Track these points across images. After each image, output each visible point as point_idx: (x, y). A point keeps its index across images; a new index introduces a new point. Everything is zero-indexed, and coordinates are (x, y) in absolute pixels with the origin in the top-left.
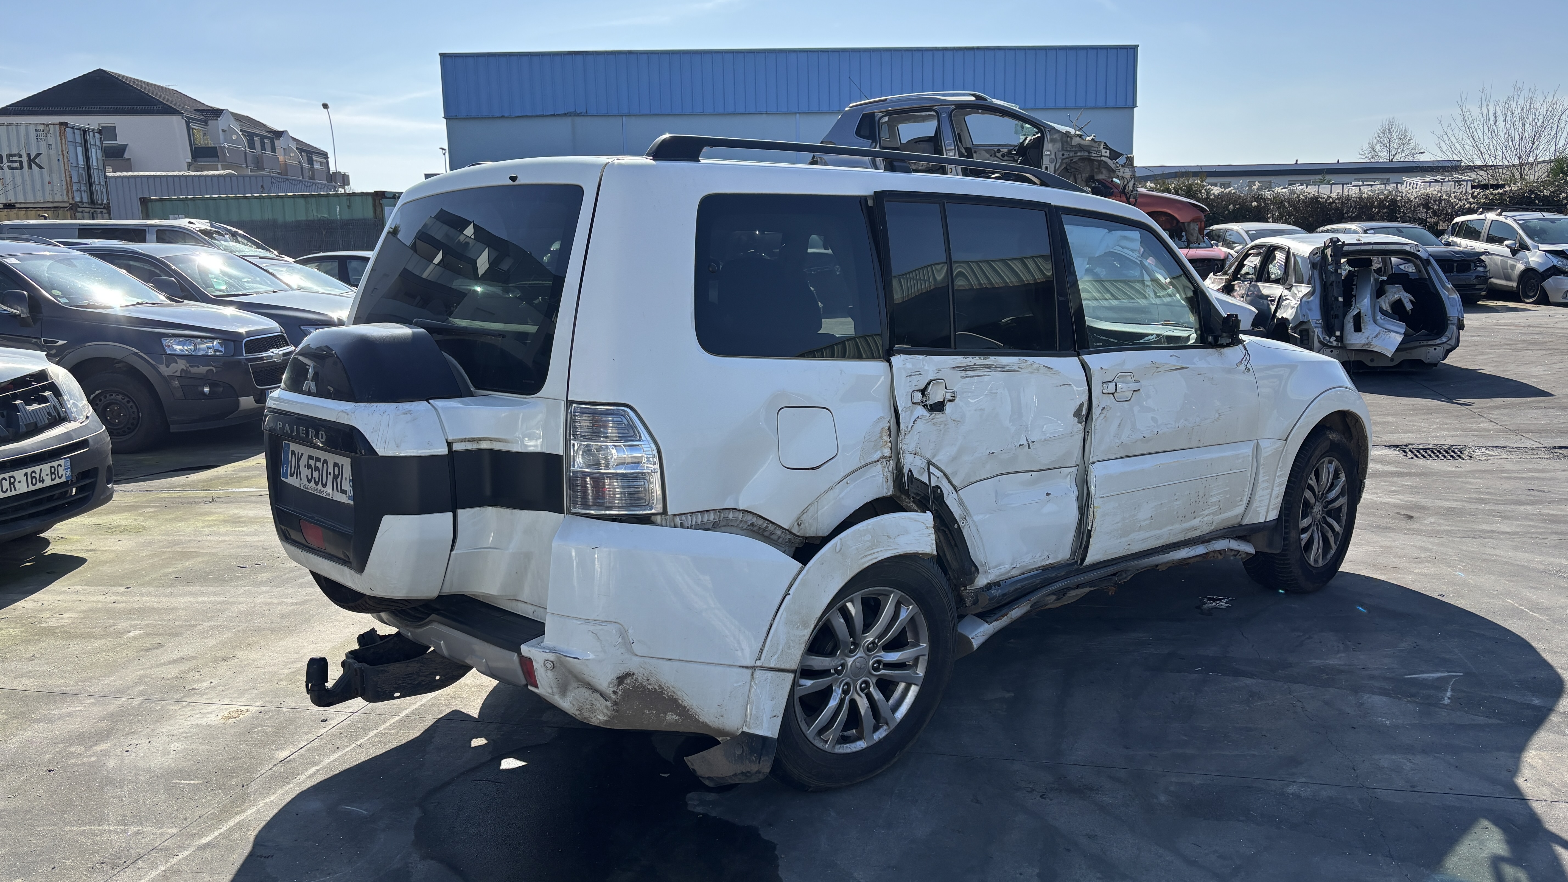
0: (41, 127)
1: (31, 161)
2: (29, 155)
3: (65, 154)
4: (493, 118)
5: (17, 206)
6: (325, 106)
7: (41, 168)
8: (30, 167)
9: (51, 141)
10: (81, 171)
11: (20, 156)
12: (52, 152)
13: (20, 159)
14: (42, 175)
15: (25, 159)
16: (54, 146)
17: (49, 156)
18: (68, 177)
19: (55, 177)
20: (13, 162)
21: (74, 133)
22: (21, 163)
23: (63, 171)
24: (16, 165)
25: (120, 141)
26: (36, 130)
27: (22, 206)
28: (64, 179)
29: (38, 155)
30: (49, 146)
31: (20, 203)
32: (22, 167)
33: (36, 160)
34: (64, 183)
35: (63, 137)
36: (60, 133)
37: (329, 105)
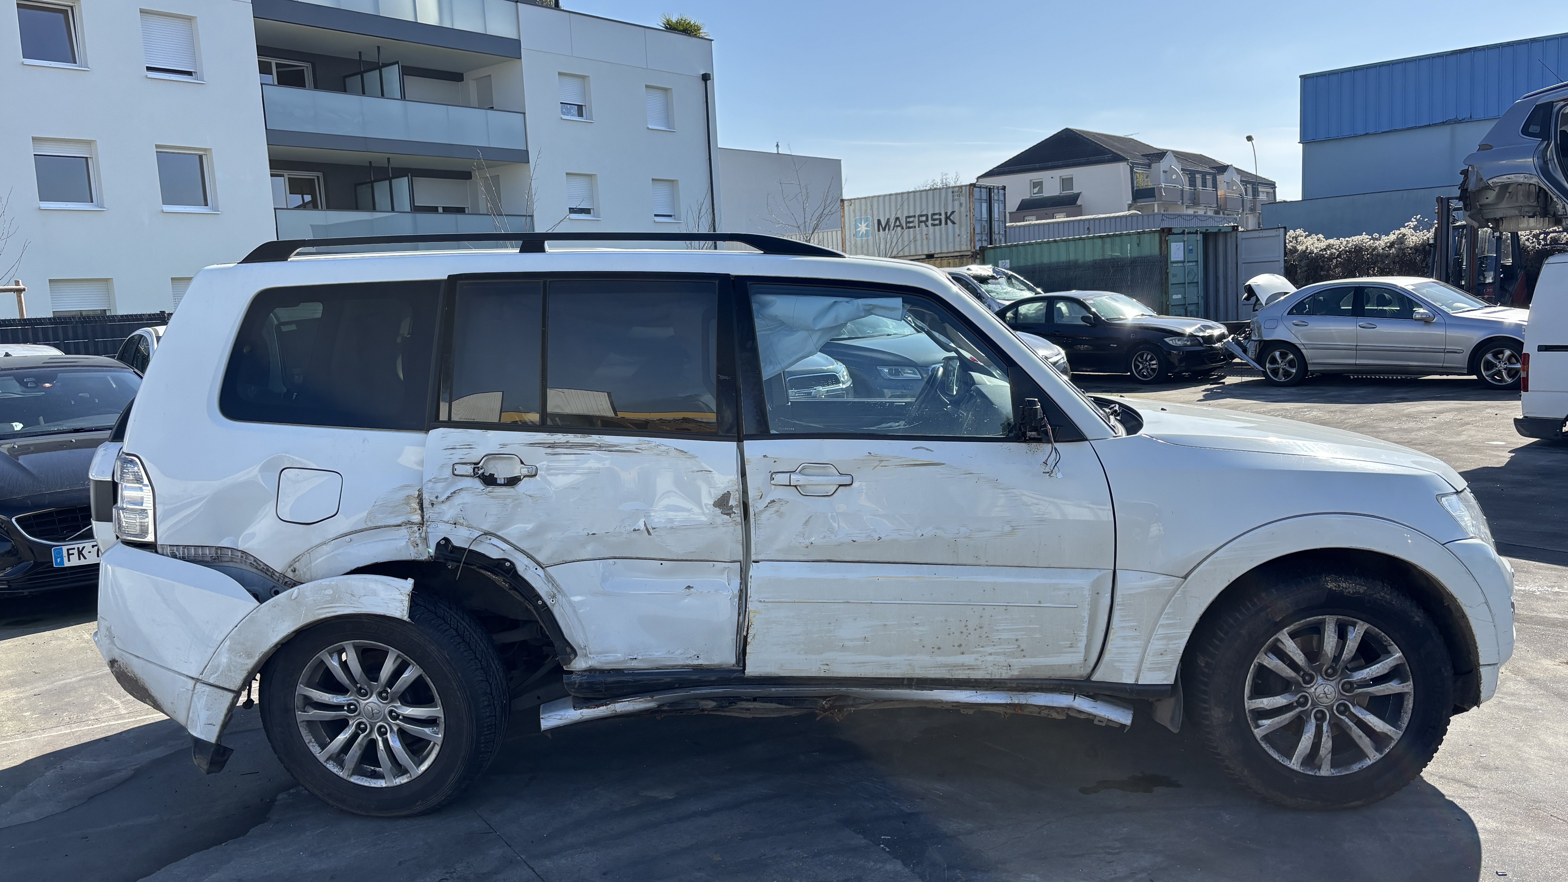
0: (957, 189)
1: (947, 218)
2: (946, 213)
3: (972, 210)
4: (1356, 136)
5: (936, 256)
6: (1249, 138)
7: (954, 223)
8: (946, 223)
9: (963, 199)
10: (984, 223)
11: (940, 214)
12: (963, 209)
13: (940, 217)
14: (954, 228)
15: (943, 217)
16: (964, 205)
17: (960, 212)
18: (972, 229)
19: (963, 229)
20: (935, 220)
21: (981, 191)
22: (940, 220)
23: (969, 225)
24: (937, 222)
25: (1075, 191)
26: (953, 192)
27: (939, 256)
28: (969, 231)
29: (953, 212)
30: (961, 204)
31: (937, 254)
32: (940, 224)
33: (951, 218)
34: (969, 235)
35: (971, 196)
36: (969, 193)
37: (1253, 137)
